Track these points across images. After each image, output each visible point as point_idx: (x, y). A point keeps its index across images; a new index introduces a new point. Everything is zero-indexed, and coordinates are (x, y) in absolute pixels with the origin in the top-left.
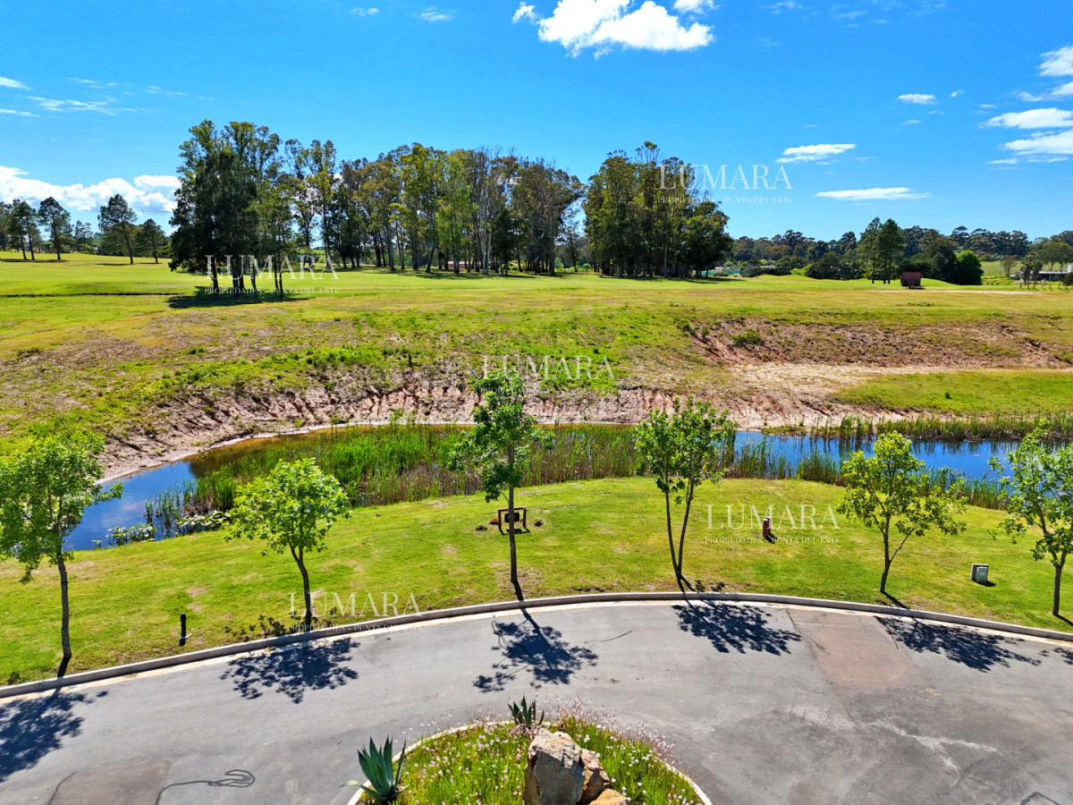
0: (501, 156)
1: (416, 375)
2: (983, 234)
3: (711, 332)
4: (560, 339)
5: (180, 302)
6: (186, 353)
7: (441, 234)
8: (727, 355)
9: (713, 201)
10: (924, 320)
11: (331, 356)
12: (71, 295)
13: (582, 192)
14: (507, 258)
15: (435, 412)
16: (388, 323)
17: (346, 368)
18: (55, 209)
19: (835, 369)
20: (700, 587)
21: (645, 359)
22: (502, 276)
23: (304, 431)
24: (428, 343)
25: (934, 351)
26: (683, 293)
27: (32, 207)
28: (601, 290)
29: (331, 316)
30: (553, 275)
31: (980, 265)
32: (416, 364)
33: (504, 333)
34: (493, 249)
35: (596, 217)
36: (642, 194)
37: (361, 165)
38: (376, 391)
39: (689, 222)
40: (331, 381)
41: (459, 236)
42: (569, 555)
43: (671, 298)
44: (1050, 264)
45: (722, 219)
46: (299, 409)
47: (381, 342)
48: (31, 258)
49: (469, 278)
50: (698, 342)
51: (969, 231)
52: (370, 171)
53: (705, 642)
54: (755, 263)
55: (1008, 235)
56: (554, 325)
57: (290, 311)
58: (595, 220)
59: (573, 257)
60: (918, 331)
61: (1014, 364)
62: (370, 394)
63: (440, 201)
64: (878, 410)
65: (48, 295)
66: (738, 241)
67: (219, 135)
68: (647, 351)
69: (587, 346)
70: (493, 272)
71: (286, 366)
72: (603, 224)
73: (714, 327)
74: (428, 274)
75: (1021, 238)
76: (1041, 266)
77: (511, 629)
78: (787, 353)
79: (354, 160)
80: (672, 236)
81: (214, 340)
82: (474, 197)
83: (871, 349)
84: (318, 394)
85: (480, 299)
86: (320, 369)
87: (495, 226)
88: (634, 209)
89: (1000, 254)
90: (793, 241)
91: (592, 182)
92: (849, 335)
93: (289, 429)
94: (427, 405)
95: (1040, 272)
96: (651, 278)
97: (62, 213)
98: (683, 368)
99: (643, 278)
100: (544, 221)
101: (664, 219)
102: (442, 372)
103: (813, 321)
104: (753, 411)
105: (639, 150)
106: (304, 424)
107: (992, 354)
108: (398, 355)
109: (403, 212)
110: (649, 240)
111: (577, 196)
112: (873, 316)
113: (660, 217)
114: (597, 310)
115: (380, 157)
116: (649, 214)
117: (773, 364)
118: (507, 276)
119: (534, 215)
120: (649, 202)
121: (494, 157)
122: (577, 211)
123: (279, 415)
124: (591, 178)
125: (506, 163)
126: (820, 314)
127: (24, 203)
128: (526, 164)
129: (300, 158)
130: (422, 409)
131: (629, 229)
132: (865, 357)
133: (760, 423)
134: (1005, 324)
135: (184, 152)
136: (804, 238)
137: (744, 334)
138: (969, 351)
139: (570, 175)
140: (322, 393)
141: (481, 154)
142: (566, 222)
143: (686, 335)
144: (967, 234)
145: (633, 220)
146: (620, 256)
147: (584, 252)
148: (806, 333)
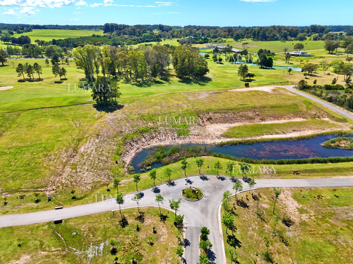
1: (157, 134)
3: (203, 116)
5: (96, 107)
6: (120, 132)
8: (206, 123)
10: (241, 110)
11: (142, 130)
14: (155, 76)
16: (147, 119)
17: (146, 133)
20: (202, 174)
23: (145, 147)
25: (241, 119)
29: (136, 117)
32: (156, 131)
38: (152, 138)
39: (198, 66)
40: (144, 136)
41: (144, 73)
49: (148, 86)
52: (120, 55)
53: (202, 180)
61: (253, 121)
64: (227, 138)
71: (136, 134)
72: (177, 68)
74: (137, 83)
77: (186, 180)
78: (216, 121)
81: (122, 128)
98: (199, 128)
102: (161, 133)
104: (209, 139)
108: (152, 129)
117: (213, 125)
118: (156, 81)
130: (160, 141)
131: (184, 69)
133: (210, 142)
134: (255, 110)
137: (209, 117)
138: (246, 118)
140: (144, 139)
145: (185, 66)
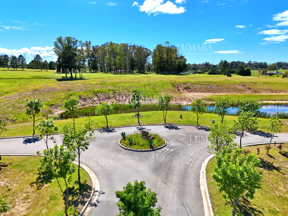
0: (132, 45)
1: (116, 95)
2: (256, 63)
3: (179, 86)
4: (146, 88)
5: (59, 80)
6: (67, 90)
7: (117, 64)
8: (182, 91)
9: (183, 56)
10: (226, 83)
11: (98, 91)
12: (33, 78)
13: (151, 53)
14: (133, 70)
15: (120, 102)
16: (109, 84)
17: (101, 93)
18: (22, 58)
19: (205, 94)
20: (168, 123)
21: (164, 92)
22: (132, 74)
23: (94, 105)
24: (118, 88)
25: (227, 90)
26: (174, 78)
27: (17, 57)
28: (156, 77)
29: (96, 83)
30: (144, 74)
31: (250, 71)
32: (115, 93)
33: (134, 86)
34: (130, 67)
35: (155, 60)
36: (166, 54)
37: (97, 47)
38: (108, 98)
39: (177, 61)
40: (98, 96)
41: (122, 64)
42: (148, 120)
43: (171, 79)
44: (271, 71)
45: (185, 60)
46: (93, 101)
47: (108, 88)
48: (16, 70)
49: (124, 74)
50: (176, 88)
51: (252, 62)
52: (100, 48)
53: (168, 129)
54: (196, 71)
55: (262, 63)
56: (145, 85)
57: (86, 82)
58: (154, 60)
59: (149, 69)
60: (224, 86)
61: (244, 93)
62: (107, 98)
63: (117, 56)
64: (211, 101)
65: (28, 79)
66: (193, 65)
67: (63, 40)
68: (165, 90)
69: (152, 89)
70: (129, 73)
71: (89, 93)
72: (156, 61)
73: (180, 85)
74: (114, 74)
75: (266, 64)
76: (267, 71)
77: (139, 128)
78: (195, 91)
79: (95, 45)
80: (173, 64)
81: (72, 88)
82: (125, 55)
83: (213, 90)
84: (96, 98)
85: (128, 79)
86: (96, 94)
87: (130, 62)
88: (164, 58)
89: (260, 68)
90: (207, 65)
91: (154, 51)
92: (209, 87)
93: (91, 105)
94: (119, 101)
95: (267, 73)
96: (168, 74)
97: (24, 59)
98: (172, 93)
99: (166, 74)
100: (142, 60)
101: (171, 60)
102: (121, 94)
103: (202, 84)
104: (185, 101)
105: (165, 43)
106: (94, 104)
107: (240, 91)
108: (112, 91)
109: (107, 58)
110: (167, 65)
111: (150, 54)
112: (215, 83)
113: (170, 60)
114: (154, 82)
115: (102, 45)
116: (167, 59)
117: (192, 93)
118: (133, 74)
119: (140, 59)
120: (168, 56)
121: (130, 45)
122: (150, 58)
123: (89, 102)
124: (154, 50)
125: (133, 47)
126: (204, 82)
127: (15, 56)
128: (138, 47)
129: (82, 45)
131: (163, 63)
132: (212, 91)
133: (186, 104)
134: (244, 84)
135: (55, 44)
136: (210, 64)
137: (186, 87)
138: (234, 90)
139: (148, 49)
140: (97, 98)
141: (127, 45)
142: (148, 61)
143: (174, 87)
144: (252, 63)
145: (164, 60)
146: (161, 69)
147: (152, 68)
148: (200, 86)
